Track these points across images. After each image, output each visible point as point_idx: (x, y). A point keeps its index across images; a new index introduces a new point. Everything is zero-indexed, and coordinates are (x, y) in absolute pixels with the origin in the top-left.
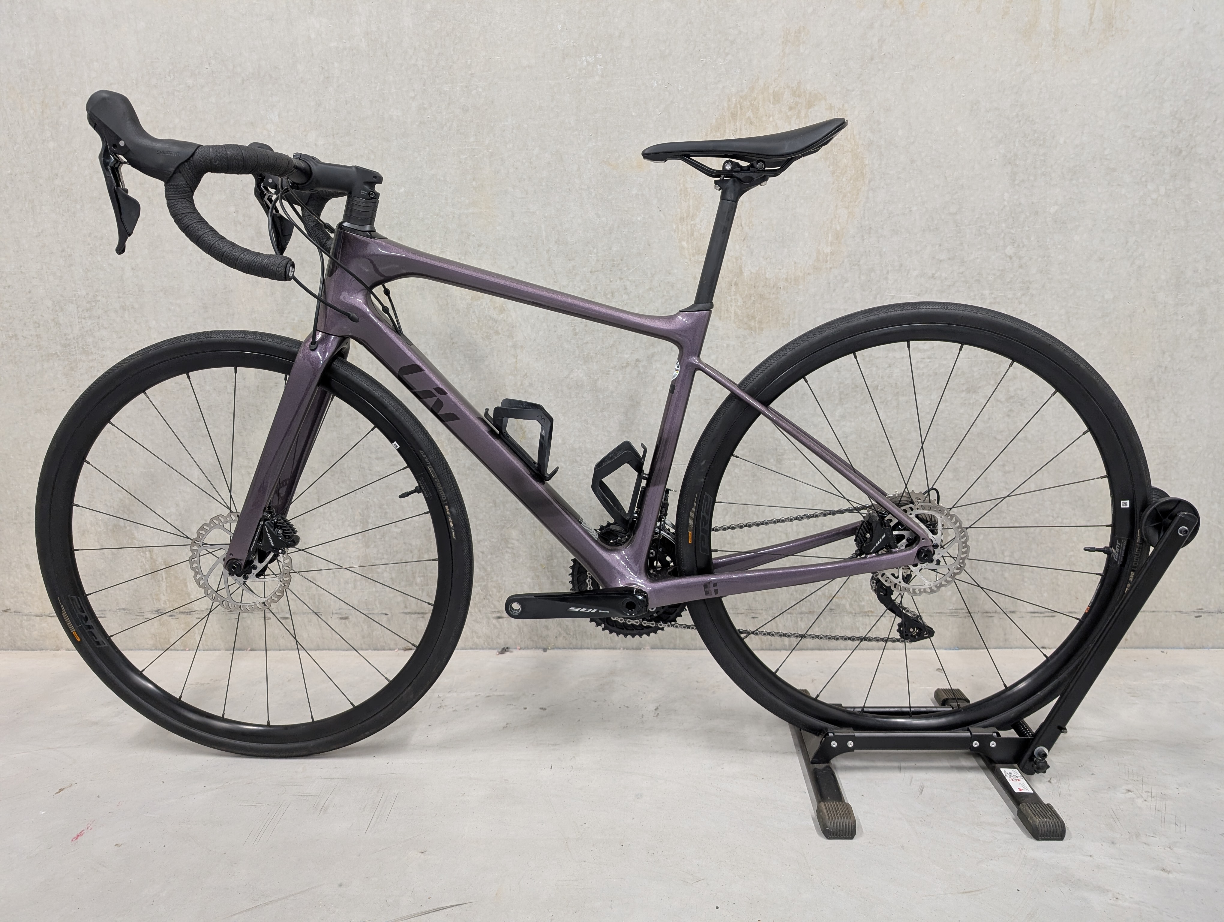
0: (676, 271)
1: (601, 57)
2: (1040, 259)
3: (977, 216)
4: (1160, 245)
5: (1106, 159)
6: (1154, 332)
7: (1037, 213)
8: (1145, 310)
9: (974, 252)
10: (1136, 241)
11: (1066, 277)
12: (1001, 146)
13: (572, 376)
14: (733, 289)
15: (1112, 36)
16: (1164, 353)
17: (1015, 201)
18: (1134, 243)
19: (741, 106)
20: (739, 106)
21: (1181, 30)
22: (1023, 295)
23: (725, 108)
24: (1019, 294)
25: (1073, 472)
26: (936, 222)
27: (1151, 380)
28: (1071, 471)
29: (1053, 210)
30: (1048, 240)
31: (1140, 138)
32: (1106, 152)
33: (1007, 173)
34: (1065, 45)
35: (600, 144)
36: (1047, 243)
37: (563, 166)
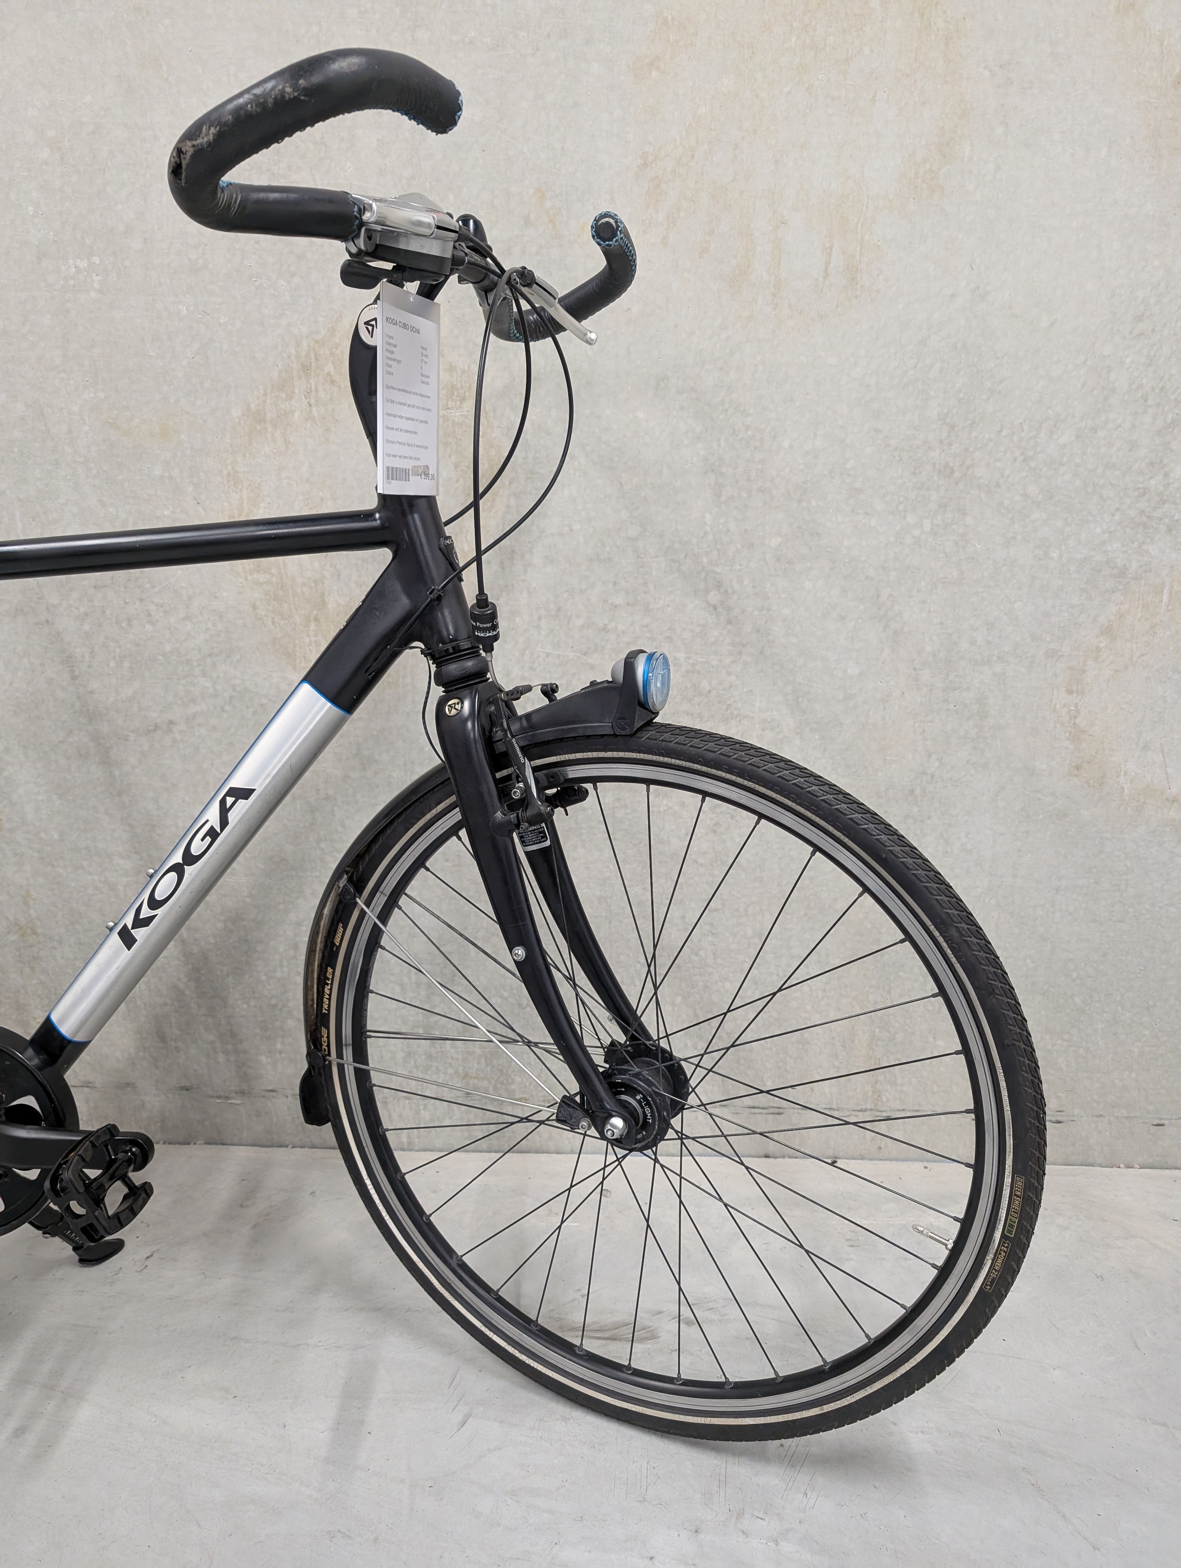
0: (225, 594)
1: (98, 262)
2: (756, 613)
3: (667, 545)
4: (924, 602)
5: (849, 475)
6: (917, 725)
7: (751, 546)
8: (903, 693)
9: (663, 597)
10: (891, 595)
11: (794, 640)
12: (700, 445)
13: (70, 740)
14: (313, 626)
15: (857, 297)
16: (930, 755)
17: (721, 526)
18: (888, 598)
19: (316, 355)
20: (312, 355)
21: (953, 296)
22: (734, 662)
23: (293, 357)
24: (727, 661)
25: (806, 914)
26: (608, 549)
27: (912, 791)
28: (802, 913)
29: (774, 542)
30: (768, 586)
31: (896, 449)
32: (849, 465)
33: (710, 485)
34: (790, 305)
35: (102, 395)
36: (767, 590)
37: (46, 425)
